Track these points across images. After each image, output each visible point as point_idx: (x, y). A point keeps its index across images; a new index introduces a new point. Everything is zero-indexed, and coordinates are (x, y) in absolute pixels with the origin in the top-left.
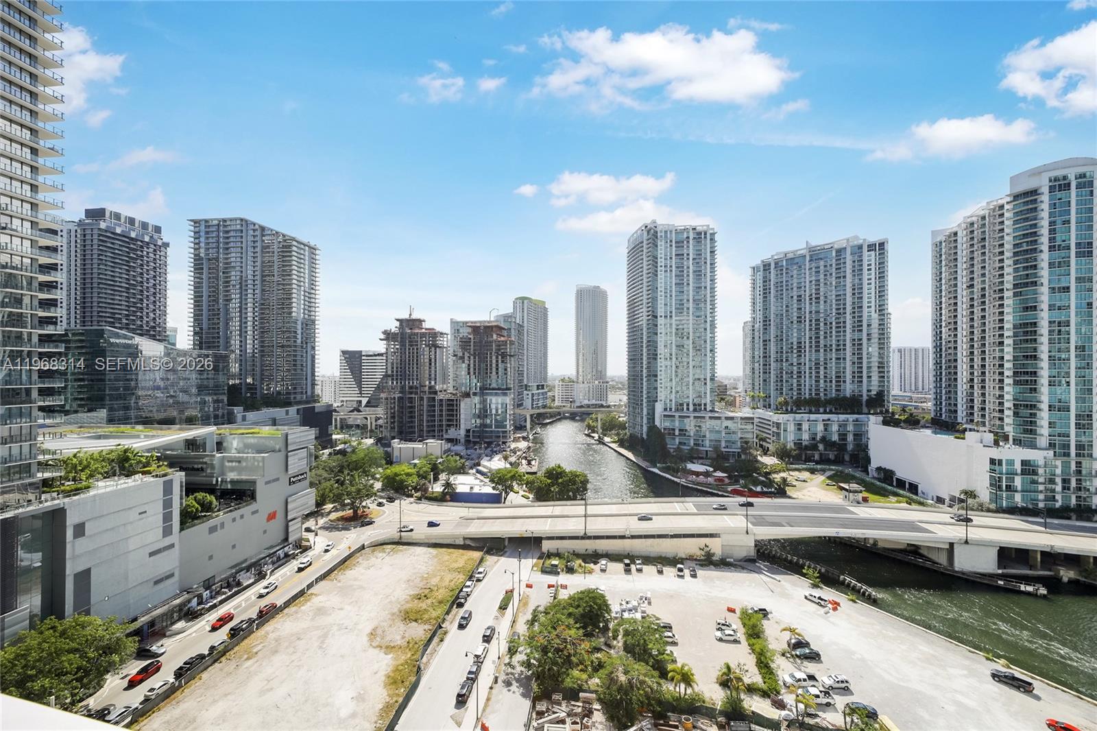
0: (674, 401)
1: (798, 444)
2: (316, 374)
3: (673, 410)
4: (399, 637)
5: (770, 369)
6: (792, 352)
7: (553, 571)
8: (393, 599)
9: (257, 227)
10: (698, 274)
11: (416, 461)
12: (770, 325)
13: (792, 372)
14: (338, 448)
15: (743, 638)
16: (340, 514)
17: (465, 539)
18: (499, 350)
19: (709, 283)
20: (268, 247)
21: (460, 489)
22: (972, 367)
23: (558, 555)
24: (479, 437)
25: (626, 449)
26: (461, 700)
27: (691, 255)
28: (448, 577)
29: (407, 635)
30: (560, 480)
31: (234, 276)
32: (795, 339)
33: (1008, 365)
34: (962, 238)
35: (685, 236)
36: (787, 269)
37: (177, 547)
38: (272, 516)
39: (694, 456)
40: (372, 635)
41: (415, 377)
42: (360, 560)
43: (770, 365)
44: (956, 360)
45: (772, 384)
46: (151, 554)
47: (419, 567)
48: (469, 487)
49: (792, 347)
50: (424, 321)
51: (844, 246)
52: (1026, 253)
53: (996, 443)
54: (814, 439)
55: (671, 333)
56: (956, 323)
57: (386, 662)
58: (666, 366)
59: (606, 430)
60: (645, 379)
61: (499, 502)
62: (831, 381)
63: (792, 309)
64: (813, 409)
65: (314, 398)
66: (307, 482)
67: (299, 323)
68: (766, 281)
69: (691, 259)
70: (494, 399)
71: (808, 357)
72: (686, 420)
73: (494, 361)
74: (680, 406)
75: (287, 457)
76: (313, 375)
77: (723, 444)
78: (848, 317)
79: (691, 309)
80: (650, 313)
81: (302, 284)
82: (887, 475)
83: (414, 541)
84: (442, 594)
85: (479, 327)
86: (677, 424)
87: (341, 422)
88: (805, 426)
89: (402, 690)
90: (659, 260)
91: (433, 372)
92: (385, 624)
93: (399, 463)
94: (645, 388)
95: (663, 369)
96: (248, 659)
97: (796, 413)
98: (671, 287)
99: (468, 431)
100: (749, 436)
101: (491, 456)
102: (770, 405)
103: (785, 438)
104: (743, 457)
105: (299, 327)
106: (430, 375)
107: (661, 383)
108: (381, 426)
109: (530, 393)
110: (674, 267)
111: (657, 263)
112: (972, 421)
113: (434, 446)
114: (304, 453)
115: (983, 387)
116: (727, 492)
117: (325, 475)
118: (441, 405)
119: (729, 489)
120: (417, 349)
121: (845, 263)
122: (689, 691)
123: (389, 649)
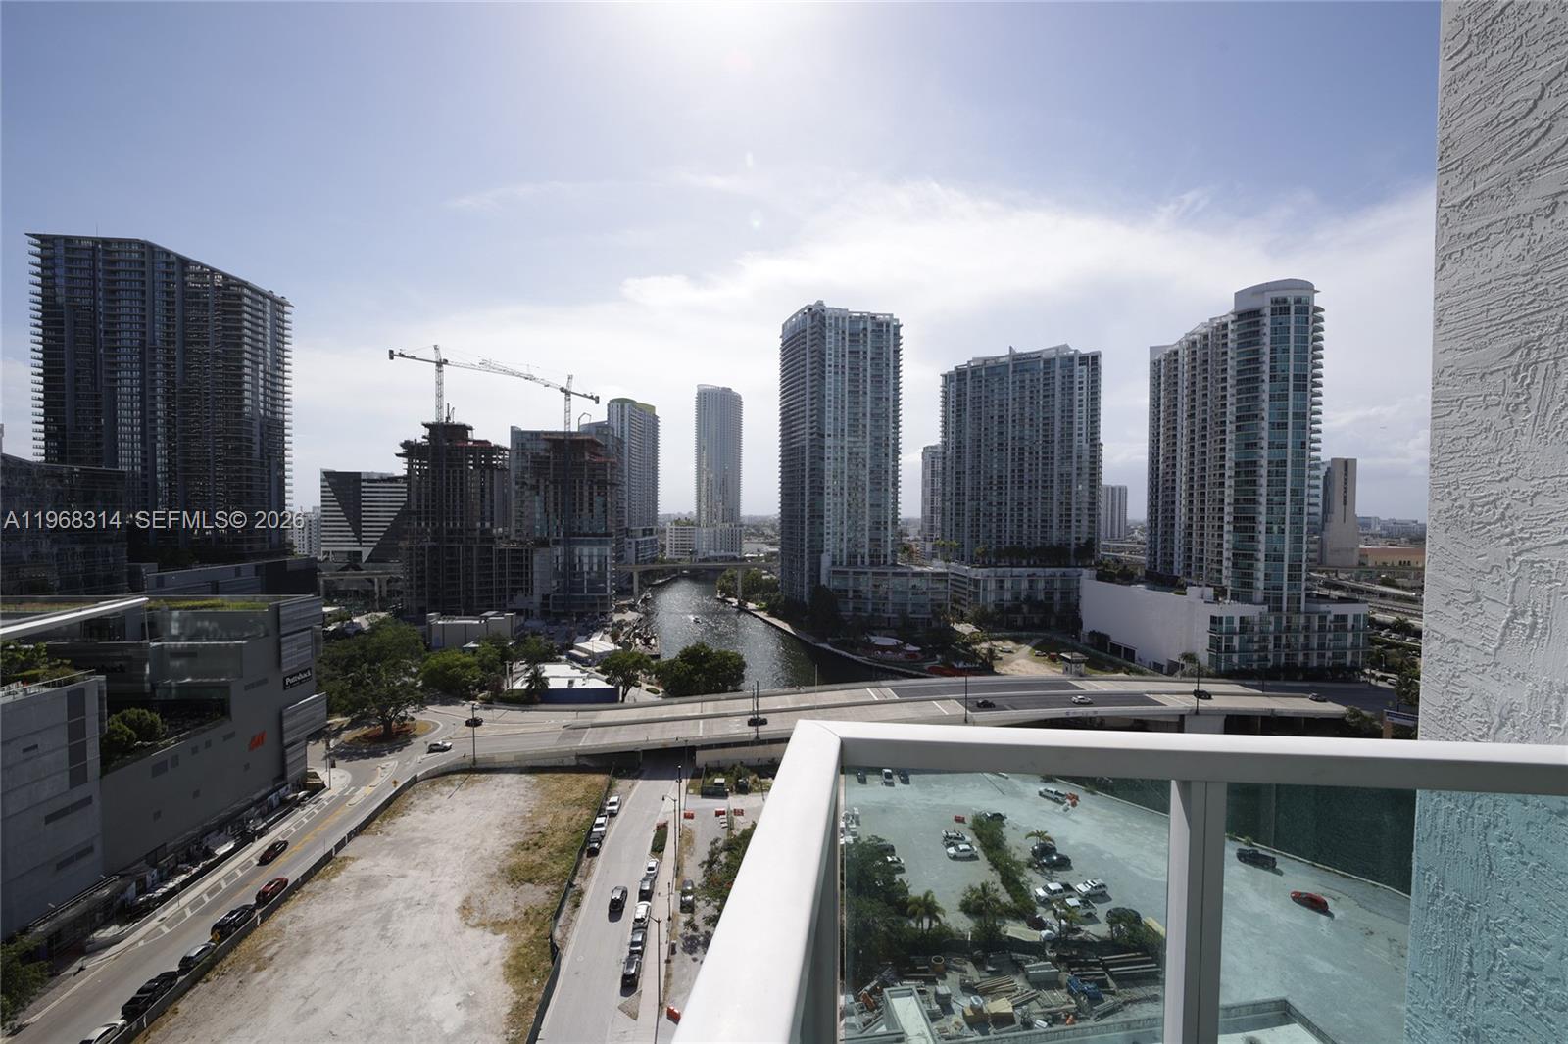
0: (845, 552)
1: (999, 606)
3: (844, 564)
4: (509, 908)
5: (964, 510)
6: (991, 488)
7: (718, 793)
8: (485, 854)
9: (172, 258)
10: (879, 380)
11: (472, 645)
12: (965, 452)
13: (991, 514)
14: (331, 628)
15: (981, 854)
16: (365, 729)
17: (579, 756)
18: (594, 476)
19: (891, 392)
20: (196, 295)
21: (553, 684)
22: (1191, 511)
23: (720, 770)
24: (563, 606)
25: (779, 618)
26: (630, 984)
27: (869, 353)
28: (564, 815)
29: (521, 904)
30: (706, 666)
31: (127, 339)
32: (995, 472)
33: (1227, 509)
34: (1184, 359)
35: (862, 327)
36: (986, 381)
37: (96, 801)
38: (257, 742)
39: (874, 625)
40: (465, 909)
41: (458, 515)
42: (414, 799)
43: (964, 504)
44: (1174, 503)
45: (967, 529)
46: (49, 819)
47: (515, 802)
48: (567, 680)
49: (991, 483)
51: (1053, 356)
52: (1249, 382)
53: (1216, 598)
54: (1017, 599)
55: (842, 458)
56: (1174, 458)
57: (498, 945)
58: (836, 505)
59: (749, 593)
60: (807, 522)
61: (616, 700)
62: (1036, 526)
63: (992, 433)
64: (1015, 561)
65: (285, 549)
66: (313, 684)
67: (256, 424)
68: (960, 394)
69: (869, 359)
70: (586, 551)
71: (1010, 492)
72: (862, 578)
73: (586, 493)
74: (853, 558)
75: (279, 645)
78: (1057, 446)
79: (868, 427)
80: (815, 430)
81: (260, 360)
82: (1100, 640)
83: (497, 766)
84: (559, 839)
85: (563, 441)
86: (851, 583)
87: (325, 586)
88: (1008, 584)
89: (535, 982)
90: (827, 357)
91: (488, 508)
92: (481, 891)
93: (442, 648)
94: (806, 534)
95: (831, 507)
96: (258, 969)
97: (995, 566)
98: (843, 395)
100: (943, 597)
101: (587, 634)
102: (963, 556)
103: (985, 599)
104: (935, 624)
105: (256, 431)
106: (483, 513)
107: (829, 528)
108: (400, 593)
109: (633, 540)
110: (846, 367)
111: (824, 361)
112: (1189, 574)
113: (497, 619)
114: (306, 637)
115: (1202, 535)
116: (924, 671)
117: (327, 671)
118: (501, 560)
119: (926, 667)
120: (461, 472)
121: (1054, 378)
122: (935, 924)
123: (497, 926)
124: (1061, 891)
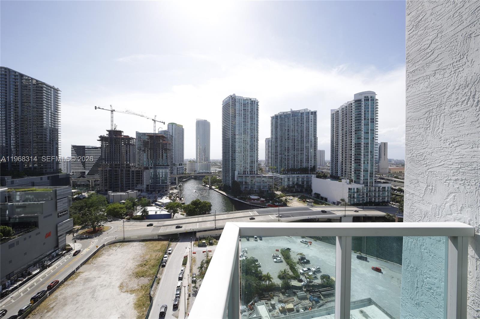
0: (242, 170)
1: (288, 186)
3: (242, 174)
4: (136, 285)
5: (278, 157)
6: (286, 151)
7: (204, 245)
8: (128, 268)
9: (17, 74)
10: (252, 118)
11: (123, 201)
12: (278, 140)
13: (286, 159)
14: (75, 197)
15: (284, 261)
16: (86, 230)
17: (159, 236)
18: (163, 147)
19: (256, 122)
20: (26, 86)
21: (150, 213)
22: (343, 157)
23: (204, 238)
24: (153, 188)
25: (222, 191)
26: (175, 307)
27: (249, 110)
28: (154, 255)
29: (140, 284)
30: (199, 206)
32: (287, 146)
33: (353, 157)
34: (340, 113)
35: (247, 102)
36: (284, 119)
38: (48, 235)
39: (251, 192)
40: (121, 287)
41: (118, 160)
42: (104, 252)
44: (338, 155)
45: (279, 163)
47: (138, 251)
48: (155, 212)
49: (286, 149)
51: (303, 112)
52: (358, 120)
53: (350, 183)
54: (294, 184)
55: (241, 142)
56: (338, 142)
57: (132, 298)
58: (239, 156)
59: (213, 183)
60: (230, 161)
61: (171, 218)
62: (299, 162)
63: (286, 134)
64: (293, 173)
65: (58, 171)
66: (68, 215)
67: (48, 130)
68: (276, 123)
69: (249, 112)
70: (161, 171)
71: (291, 152)
72: (247, 178)
73: (161, 153)
74: (245, 172)
75: (56, 203)
77: (262, 187)
78: (305, 138)
79: (249, 132)
80: (233, 133)
81: (50, 108)
82: (318, 196)
83: (132, 240)
84: (152, 262)
85: (153, 136)
86: (244, 179)
87: (73, 183)
88: (291, 179)
89: (145, 309)
90: (236, 111)
91: (128, 157)
92: (127, 280)
93: (113, 202)
94: (230, 165)
95: (238, 157)
97: (287, 174)
98: (241, 123)
99: (148, 186)
100: (271, 184)
101: (161, 196)
102: (278, 171)
103: (284, 184)
104: (269, 192)
105: (48, 132)
106: (127, 159)
107: (237, 163)
108: (99, 185)
109: (176, 167)
110: (242, 114)
111: (235, 112)
112: (342, 176)
113: (132, 193)
114: (66, 200)
115: (346, 164)
116: (266, 206)
117: (73, 211)
118: (133, 174)
119: (267, 205)
120: (119, 146)
121: (303, 118)
122: (270, 283)
123: (132, 291)
124: (307, 270)
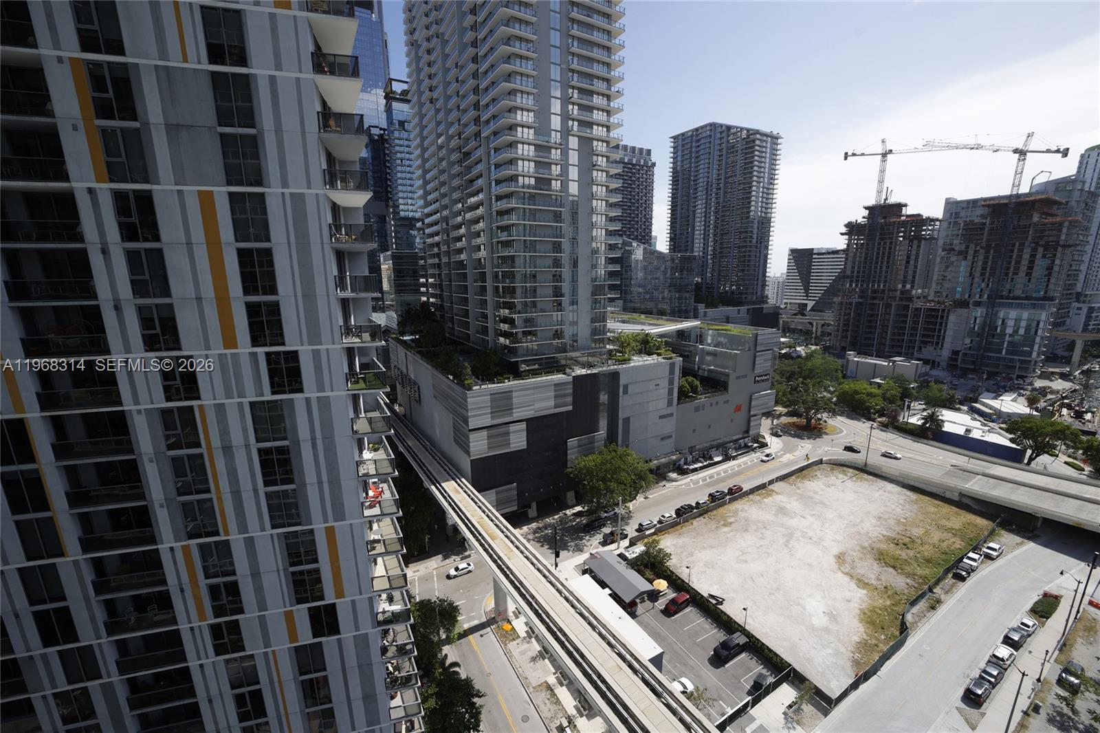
2: (767, 274)
4: (873, 576)
8: (862, 532)
9: (724, 128)
11: (878, 380)
14: (783, 352)
16: (795, 419)
17: (961, 495)
20: (733, 147)
21: (947, 428)
24: (973, 362)
26: (972, 699)
28: (936, 536)
29: (883, 579)
31: (702, 182)
37: (675, 416)
38: (738, 409)
40: (840, 559)
41: (883, 279)
42: (818, 473)
46: (661, 418)
47: (893, 506)
48: (965, 428)
50: (906, 205)
57: (859, 595)
61: (1019, 461)
65: (763, 299)
66: (769, 384)
67: (756, 222)
70: (1013, 314)
73: (1026, 256)
75: (755, 357)
76: (765, 276)
81: (762, 180)
83: (884, 475)
84: (928, 551)
85: (1006, 205)
87: (783, 325)
89: (883, 638)
91: (911, 272)
92: (854, 554)
93: (854, 378)
96: (724, 525)
99: (956, 353)
101: (997, 392)
106: (905, 277)
108: (829, 334)
113: (904, 365)
114: (769, 355)
117: (778, 378)
118: (917, 316)
120: (891, 243)
123: (862, 583)
